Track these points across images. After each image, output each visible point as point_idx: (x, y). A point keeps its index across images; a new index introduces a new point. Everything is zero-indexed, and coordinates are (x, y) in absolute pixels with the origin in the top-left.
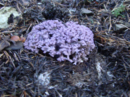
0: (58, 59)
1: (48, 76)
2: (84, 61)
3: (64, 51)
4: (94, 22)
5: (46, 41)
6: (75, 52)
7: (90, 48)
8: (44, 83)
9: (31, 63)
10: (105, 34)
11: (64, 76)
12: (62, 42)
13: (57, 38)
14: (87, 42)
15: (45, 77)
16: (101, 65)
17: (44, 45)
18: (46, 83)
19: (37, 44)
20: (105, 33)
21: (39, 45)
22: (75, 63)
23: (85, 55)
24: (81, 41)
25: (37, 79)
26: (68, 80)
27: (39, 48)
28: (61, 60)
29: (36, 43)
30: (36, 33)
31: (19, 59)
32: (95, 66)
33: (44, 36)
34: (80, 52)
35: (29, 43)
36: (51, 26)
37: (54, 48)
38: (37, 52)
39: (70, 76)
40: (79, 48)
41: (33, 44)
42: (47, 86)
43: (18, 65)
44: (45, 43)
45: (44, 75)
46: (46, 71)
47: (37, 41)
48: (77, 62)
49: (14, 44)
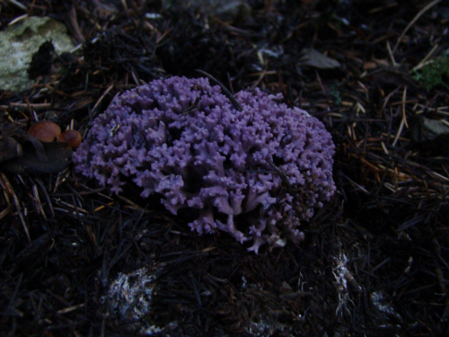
0: (191, 225)
1: (147, 285)
2: (289, 243)
3: (218, 195)
4: (345, 103)
5: (155, 152)
6: (260, 205)
7: (317, 195)
8: (130, 310)
9: (88, 229)
10: (379, 149)
12: (215, 161)
13: (197, 147)
14: (308, 173)
15: (136, 289)
16: (350, 266)
17: (146, 166)
18: (136, 310)
19: (120, 160)
20: (381, 147)
21: (128, 166)
22: (255, 248)
23: (293, 221)
24: (285, 167)
25: (104, 290)
26: (221, 309)
27: (126, 174)
28: (204, 230)
29: (118, 155)
30: (121, 120)
31: (46, 208)
33: (150, 132)
34: (277, 207)
35: (91, 155)
36: (178, 98)
37: (181, 183)
38: (116, 189)
40: (273, 193)
41: (106, 158)
42: (141, 320)
43: (43, 232)
44: (148, 159)
45: (132, 281)
46: (141, 267)
47: (120, 149)
48: (263, 242)
49: (38, 153)
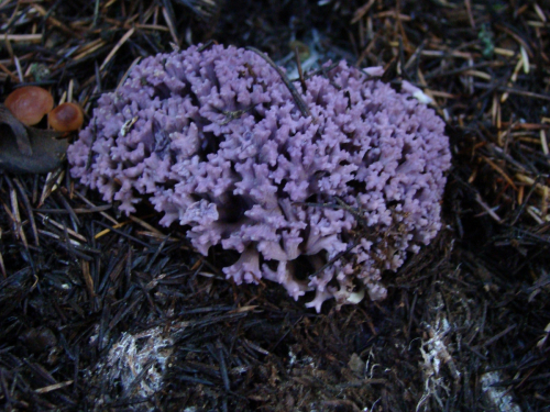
0: (226, 270)
1: (161, 350)
2: (367, 298)
4: (500, 51)
5: (181, 168)
6: (323, 252)
7: (410, 237)
8: (135, 385)
9: (85, 267)
10: (536, 141)
11: (242, 369)
12: (261, 192)
13: (238, 168)
14: (399, 207)
15: (144, 355)
16: (450, 338)
17: (169, 184)
18: (143, 384)
19: (133, 171)
21: (143, 181)
22: (317, 304)
23: (371, 274)
24: (364, 198)
25: (101, 353)
26: (257, 393)
27: (141, 191)
28: (244, 280)
29: (128, 164)
30: (139, 109)
31: (27, 229)
32: (417, 338)
33: (176, 139)
34: (347, 256)
35: (93, 155)
36: (219, 91)
37: (214, 215)
38: (127, 208)
39: (270, 373)
40: (344, 236)
41: (114, 165)
42: (149, 399)
44: (172, 176)
45: (140, 343)
46: (154, 326)
47: (133, 156)
48: (327, 296)
49: (19, 142)
